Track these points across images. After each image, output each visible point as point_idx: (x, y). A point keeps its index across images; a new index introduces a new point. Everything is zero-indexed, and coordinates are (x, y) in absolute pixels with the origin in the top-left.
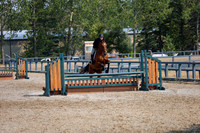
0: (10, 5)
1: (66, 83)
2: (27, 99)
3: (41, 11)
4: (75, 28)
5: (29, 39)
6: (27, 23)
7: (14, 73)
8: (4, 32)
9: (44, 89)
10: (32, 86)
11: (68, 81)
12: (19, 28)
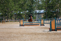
0: (39, 2)
1: (57, 27)
2: (44, 32)
3: (48, 4)
4: (59, 9)
5: (45, 13)
6: (44, 7)
7: (40, 24)
8: (37, 11)
9: (49, 29)
10: (46, 28)
11: (57, 26)
12: (41, 9)
